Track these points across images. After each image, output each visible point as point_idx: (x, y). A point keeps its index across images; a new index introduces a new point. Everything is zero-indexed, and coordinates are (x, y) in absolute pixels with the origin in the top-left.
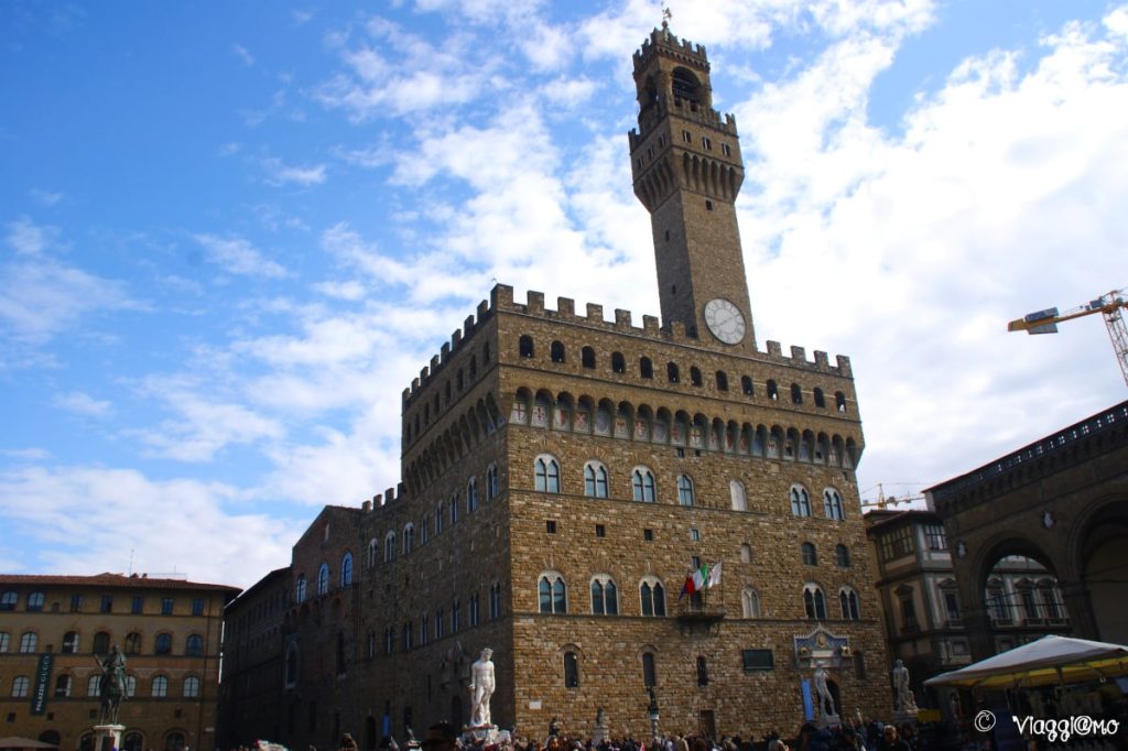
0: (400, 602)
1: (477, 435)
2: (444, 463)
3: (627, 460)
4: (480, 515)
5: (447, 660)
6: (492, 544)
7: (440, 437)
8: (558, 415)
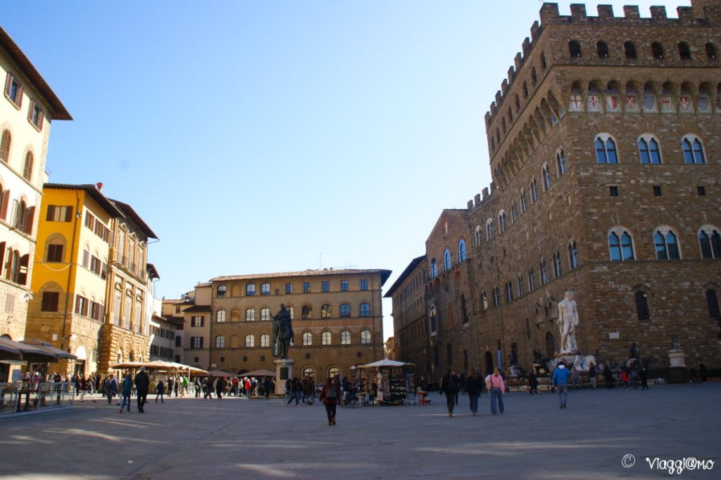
0: (501, 268)
1: (543, 129)
2: (521, 157)
3: (675, 130)
4: (553, 191)
5: (539, 305)
6: (566, 211)
7: (515, 139)
8: (610, 101)
